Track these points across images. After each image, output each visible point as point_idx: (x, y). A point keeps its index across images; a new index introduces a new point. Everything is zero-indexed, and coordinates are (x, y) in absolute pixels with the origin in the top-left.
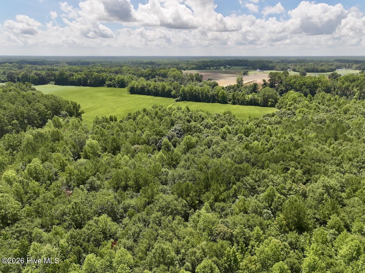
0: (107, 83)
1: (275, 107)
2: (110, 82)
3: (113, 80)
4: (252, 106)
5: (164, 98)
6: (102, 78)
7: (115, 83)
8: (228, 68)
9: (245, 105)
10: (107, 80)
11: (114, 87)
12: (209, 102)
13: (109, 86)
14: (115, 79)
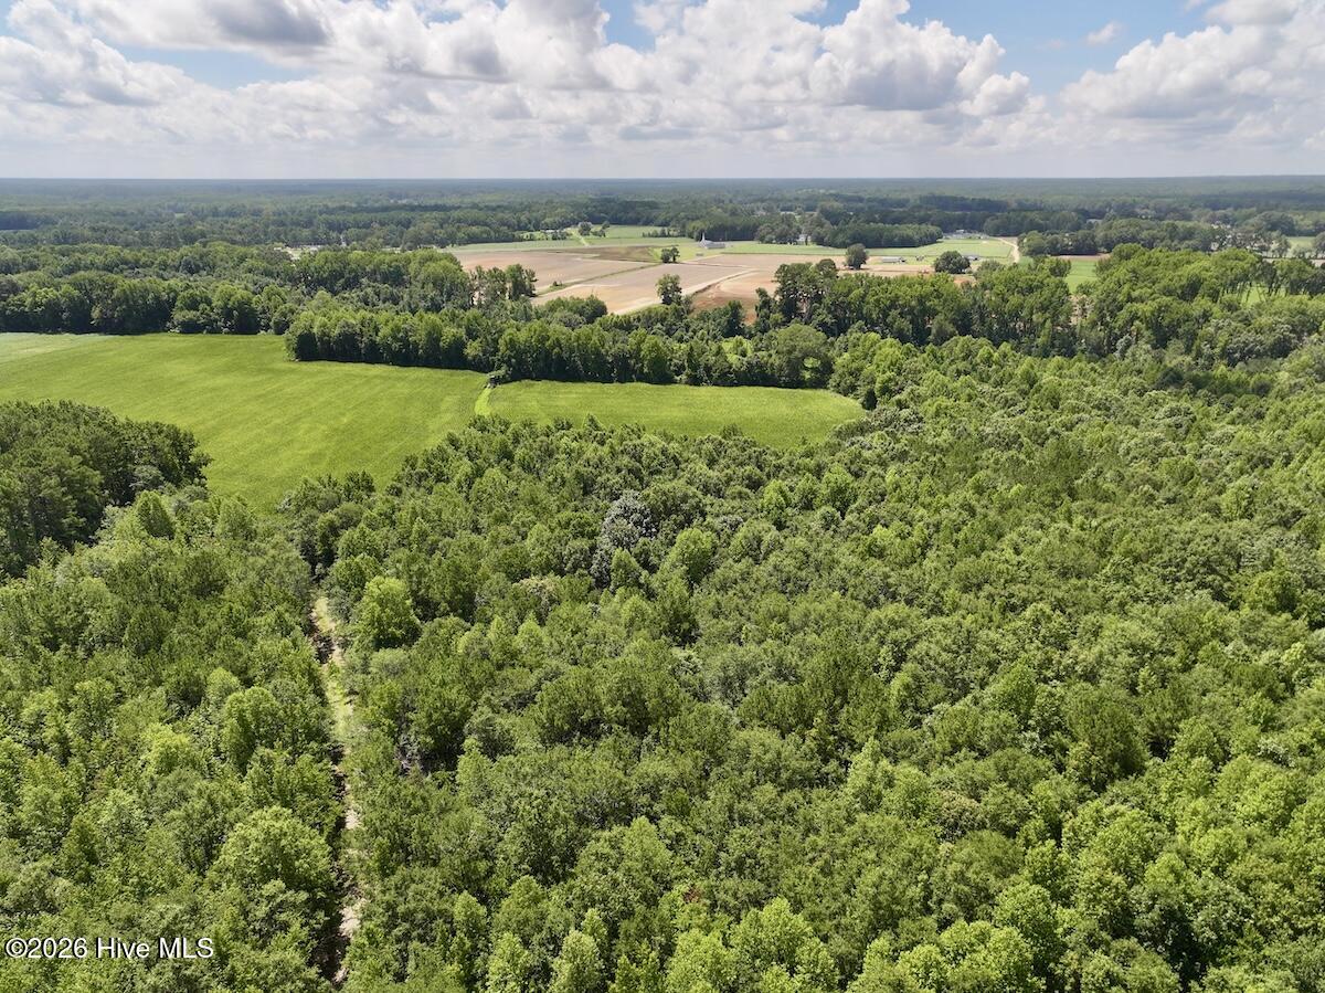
0: (179, 316)
1: (826, 388)
2: (191, 314)
3: (201, 306)
4: (755, 388)
5: (438, 371)
6: (157, 298)
7: (213, 316)
8: (595, 234)
9: (732, 385)
10: (178, 303)
11: (209, 332)
12: (606, 379)
13: (190, 328)
14: (209, 302)
